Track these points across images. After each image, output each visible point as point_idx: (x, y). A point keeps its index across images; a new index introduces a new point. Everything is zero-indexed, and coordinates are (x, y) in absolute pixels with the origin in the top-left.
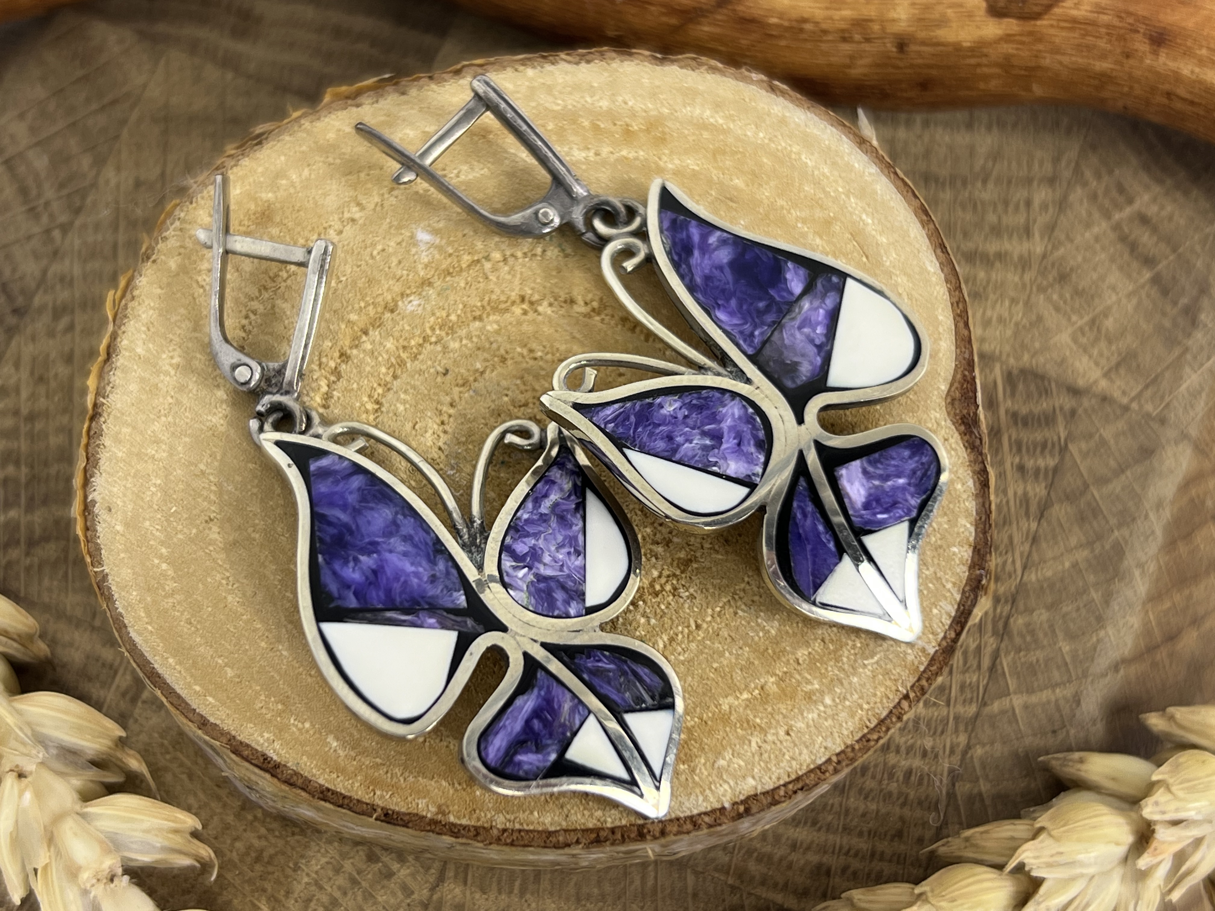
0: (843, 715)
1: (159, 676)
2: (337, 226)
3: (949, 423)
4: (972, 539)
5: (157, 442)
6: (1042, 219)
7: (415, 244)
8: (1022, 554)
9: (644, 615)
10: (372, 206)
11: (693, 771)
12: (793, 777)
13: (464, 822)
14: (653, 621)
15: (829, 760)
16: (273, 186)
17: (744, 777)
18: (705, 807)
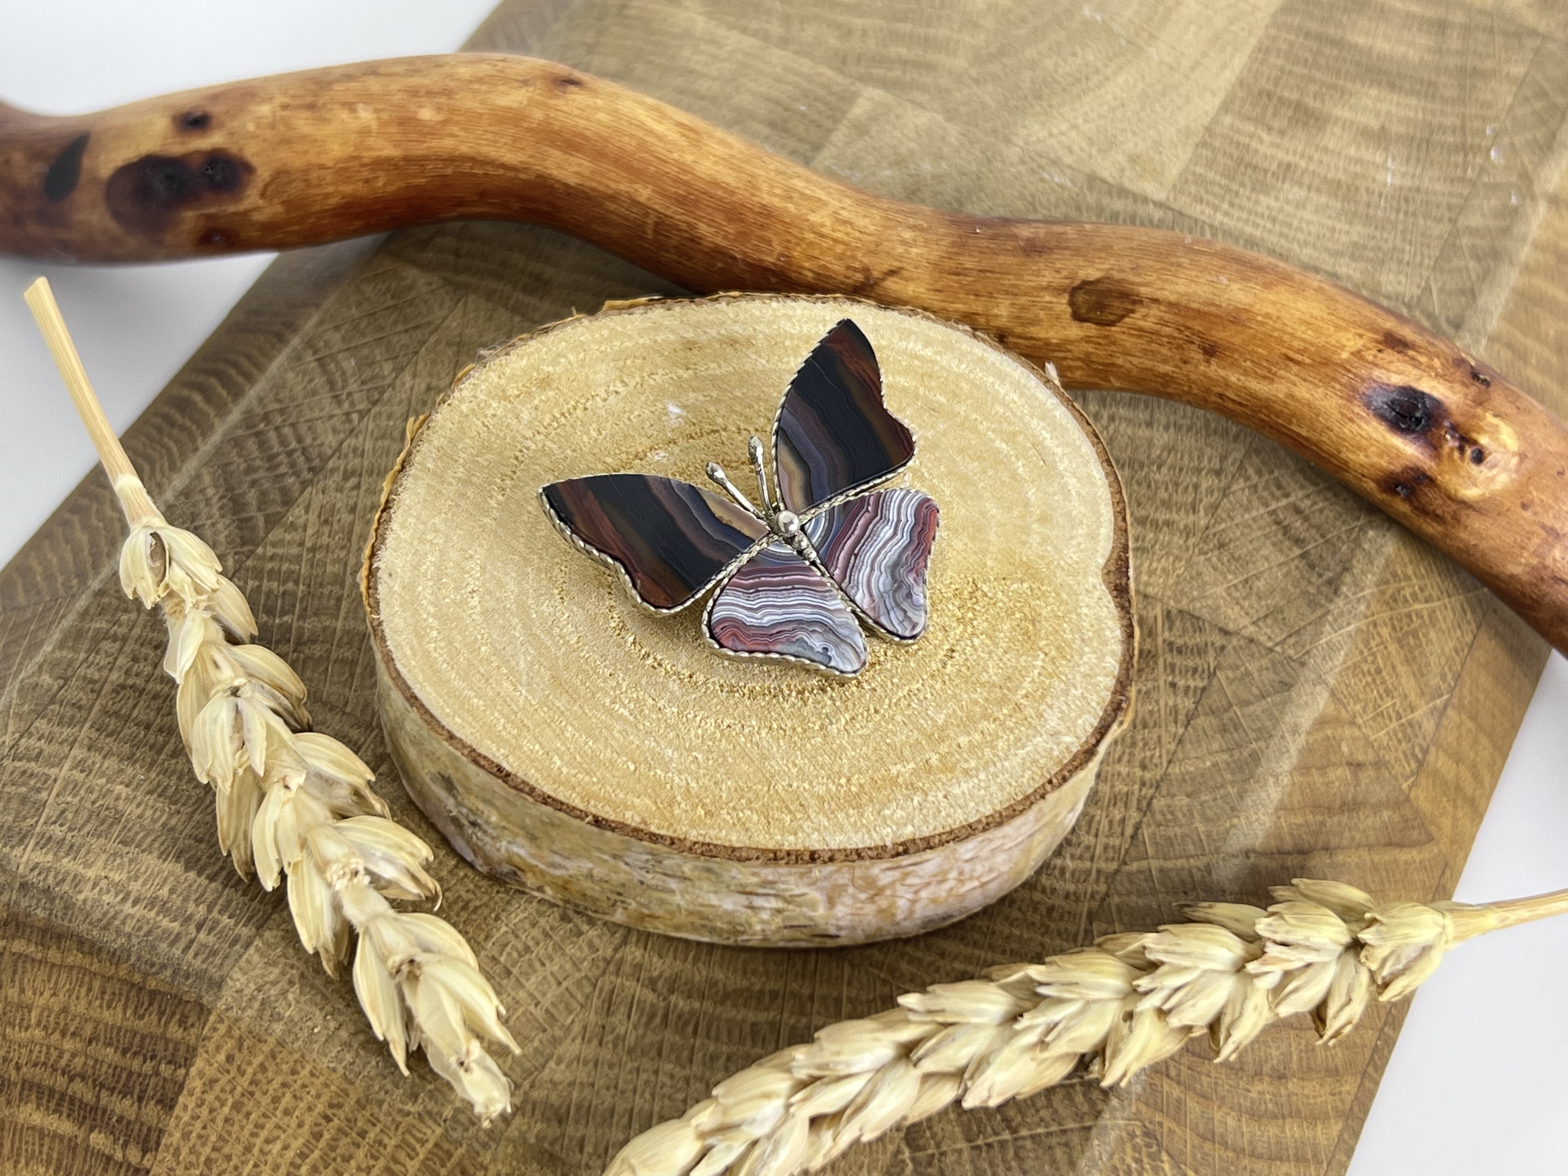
0: (994, 788)
1: (416, 698)
2: (604, 395)
3: (1104, 587)
4: (1116, 672)
5: (436, 531)
6: (1207, 501)
7: (666, 414)
8: (1168, 751)
9: (831, 698)
10: (633, 384)
11: (862, 815)
12: (948, 829)
13: (663, 832)
14: (838, 703)
15: (979, 821)
16: (555, 362)
17: (905, 825)
18: (869, 843)
